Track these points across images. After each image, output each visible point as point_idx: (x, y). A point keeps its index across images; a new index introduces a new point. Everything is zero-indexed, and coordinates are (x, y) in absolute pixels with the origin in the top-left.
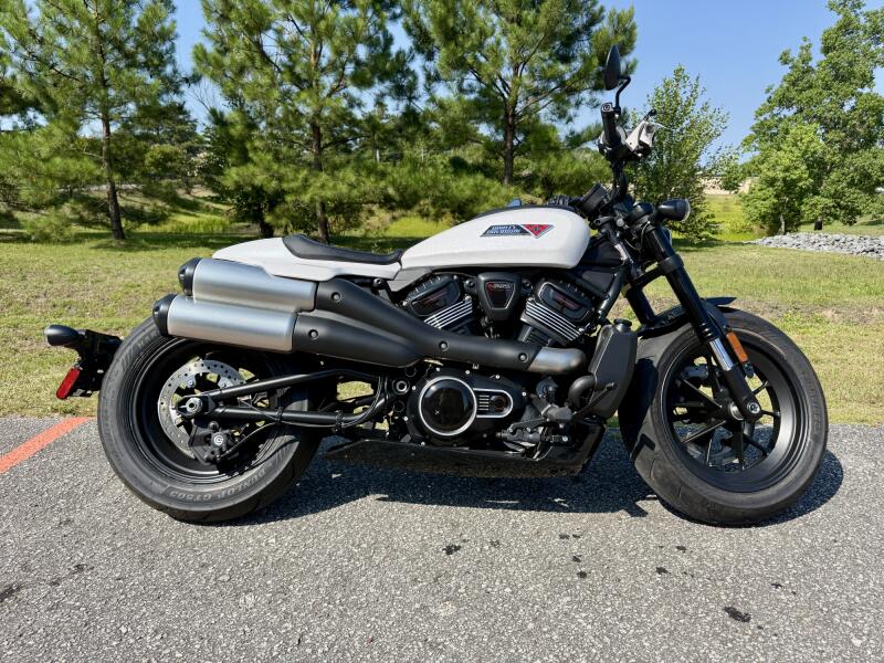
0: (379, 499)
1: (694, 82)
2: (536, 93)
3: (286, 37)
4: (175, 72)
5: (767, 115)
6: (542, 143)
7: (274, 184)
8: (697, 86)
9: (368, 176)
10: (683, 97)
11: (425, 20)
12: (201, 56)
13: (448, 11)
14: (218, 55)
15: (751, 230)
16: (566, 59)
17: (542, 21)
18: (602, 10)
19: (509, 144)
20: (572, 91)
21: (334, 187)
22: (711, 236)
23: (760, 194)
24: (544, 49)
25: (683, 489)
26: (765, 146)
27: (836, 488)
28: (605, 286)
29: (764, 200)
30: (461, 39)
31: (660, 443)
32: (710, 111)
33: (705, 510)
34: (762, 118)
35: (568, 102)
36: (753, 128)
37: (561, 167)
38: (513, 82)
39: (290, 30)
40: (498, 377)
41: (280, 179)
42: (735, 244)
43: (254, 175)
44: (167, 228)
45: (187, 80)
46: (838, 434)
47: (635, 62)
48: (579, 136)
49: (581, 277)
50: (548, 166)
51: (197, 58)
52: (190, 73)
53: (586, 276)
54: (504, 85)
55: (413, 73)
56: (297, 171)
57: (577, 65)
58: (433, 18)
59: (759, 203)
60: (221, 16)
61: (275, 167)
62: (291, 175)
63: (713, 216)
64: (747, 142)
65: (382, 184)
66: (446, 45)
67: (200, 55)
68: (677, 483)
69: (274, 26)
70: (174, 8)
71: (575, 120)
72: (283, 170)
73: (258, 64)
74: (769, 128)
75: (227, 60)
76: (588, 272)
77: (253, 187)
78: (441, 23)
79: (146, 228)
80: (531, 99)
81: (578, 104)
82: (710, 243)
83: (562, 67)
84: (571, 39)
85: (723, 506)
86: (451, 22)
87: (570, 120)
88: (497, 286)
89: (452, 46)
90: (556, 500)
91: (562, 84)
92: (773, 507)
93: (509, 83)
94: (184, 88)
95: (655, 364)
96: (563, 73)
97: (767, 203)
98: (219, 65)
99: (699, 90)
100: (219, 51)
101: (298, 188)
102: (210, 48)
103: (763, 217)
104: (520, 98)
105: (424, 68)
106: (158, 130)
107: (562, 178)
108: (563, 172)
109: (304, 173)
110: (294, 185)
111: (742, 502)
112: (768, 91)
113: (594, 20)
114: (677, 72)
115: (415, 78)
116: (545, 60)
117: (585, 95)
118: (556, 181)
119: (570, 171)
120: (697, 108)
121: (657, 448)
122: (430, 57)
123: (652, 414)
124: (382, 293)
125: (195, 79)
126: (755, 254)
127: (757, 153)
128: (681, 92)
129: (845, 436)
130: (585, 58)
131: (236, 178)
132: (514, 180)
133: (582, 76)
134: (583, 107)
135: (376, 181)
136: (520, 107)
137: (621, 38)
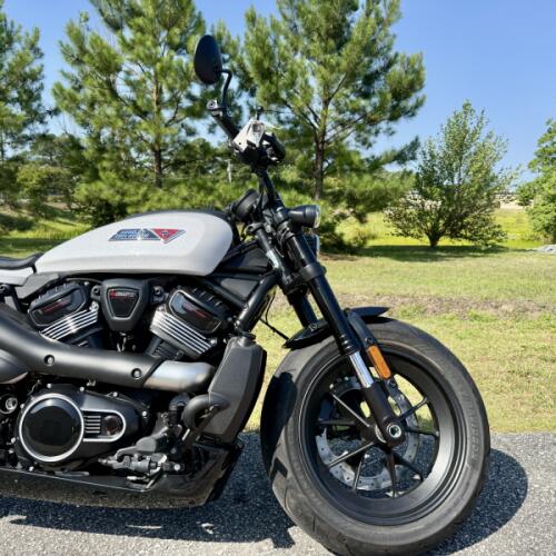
0: (13, 522)
1: (479, 115)
2: (343, 124)
3: (133, 78)
4: (39, 105)
5: (548, 143)
6: (346, 164)
7: (118, 198)
8: (482, 118)
9: (198, 192)
10: (471, 128)
11: (247, 63)
12: (59, 92)
13: (265, 55)
14: (72, 91)
15: (538, 239)
16: (366, 96)
17: (344, 64)
18: (396, 55)
19: (319, 166)
20: (373, 122)
21: (169, 201)
22: (498, 244)
23: (543, 208)
24: (347, 87)
25: (318, 523)
26: (547, 169)
27: (513, 512)
28: (245, 294)
29: (547, 213)
30: (275, 78)
31: (293, 470)
32: (493, 140)
33: (343, 546)
34: (544, 145)
35: (369, 132)
36: (536, 153)
37: (361, 185)
38: (322, 115)
39: (137, 72)
40: (115, 394)
41: (123, 194)
42: (519, 251)
43: (101, 190)
44: (29, 235)
45: (50, 113)
46: (536, 445)
47: (424, 97)
48: (378, 159)
49: (219, 285)
50: (351, 184)
51: (55, 94)
52: (53, 107)
53: (226, 283)
54: (316, 117)
55: (240, 108)
56: (138, 187)
57: (375, 100)
58: (252, 60)
59: (542, 217)
60: (78, 59)
61: (119, 183)
62: (132, 190)
63: (499, 226)
64: (531, 165)
65: (210, 198)
66: (263, 83)
67: (57, 91)
68: (310, 515)
69: (124, 68)
70: (42, 55)
71: (374, 145)
72: (126, 186)
73: (109, 98)
74: (550, 154)
75: (80, 96)
76: (227, 280)
77: (101, 200)
78: (258, 64)
79: (15, 234)
80: (340, 128)
81: (377, 133)
82: (495, 250)
83: (363, 102)
84: (370, 79)
85: (361, 543)
86: (266, 64)
87: (370, 145)
88: (119, 294)
89: (268, 83)
90: (204, 525)
91: (364, 116)
92: (420, 542)
93: (319, 116)
94: (48, 118)
95: (294, 379)
96: (364, 107)
97: (549, 216)
98: (73, 99)
99: (484, 122)
100: (74, 88)
101: (139, 201)
102: (67, 86)
103: (547, 228)
104: (329, 127)
105: (248, 103)
106: (51, 155)
107: (362, 194)
108: (363, 189)
109: (143, 189)
110: (135, 199)
111: (385, 538)
112: (548, 123)
113: (390, 64)
114: (465, 106)
115: (241, 112)
116: (348, 96)
117: (383, 125)
118: (357, 196)
119: (369, 188)
120: (483, 136)
121: (290, 475)
122: (253, 93)
123: (286, 435)
124: (9, 300)
125: (55, 112)
126: (535, 261)
127: (541, 174)
128: (468, 123)
129: (543, 448)
130: (381, 93)
131: (86, 193)
132: (323, 196)
133: (379, 109)
134: (381, 135)
135: (205, 196)
136: (329, 135)
137: (410, 77)
